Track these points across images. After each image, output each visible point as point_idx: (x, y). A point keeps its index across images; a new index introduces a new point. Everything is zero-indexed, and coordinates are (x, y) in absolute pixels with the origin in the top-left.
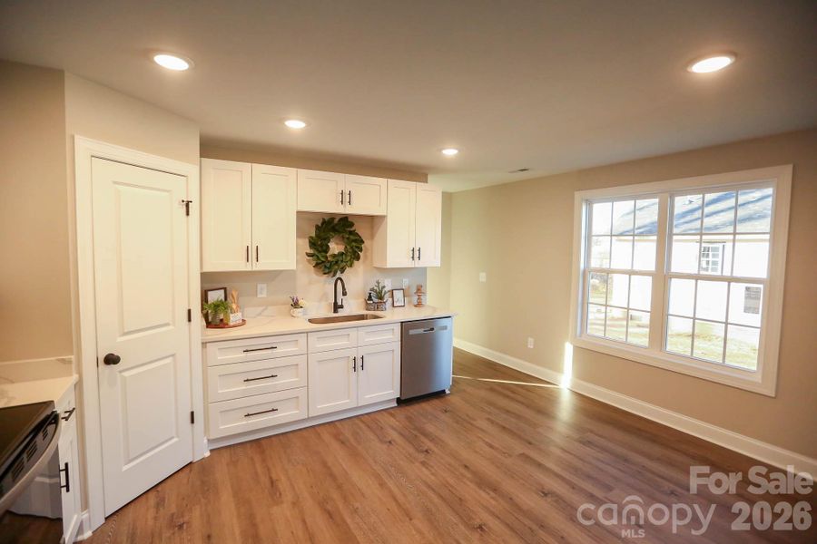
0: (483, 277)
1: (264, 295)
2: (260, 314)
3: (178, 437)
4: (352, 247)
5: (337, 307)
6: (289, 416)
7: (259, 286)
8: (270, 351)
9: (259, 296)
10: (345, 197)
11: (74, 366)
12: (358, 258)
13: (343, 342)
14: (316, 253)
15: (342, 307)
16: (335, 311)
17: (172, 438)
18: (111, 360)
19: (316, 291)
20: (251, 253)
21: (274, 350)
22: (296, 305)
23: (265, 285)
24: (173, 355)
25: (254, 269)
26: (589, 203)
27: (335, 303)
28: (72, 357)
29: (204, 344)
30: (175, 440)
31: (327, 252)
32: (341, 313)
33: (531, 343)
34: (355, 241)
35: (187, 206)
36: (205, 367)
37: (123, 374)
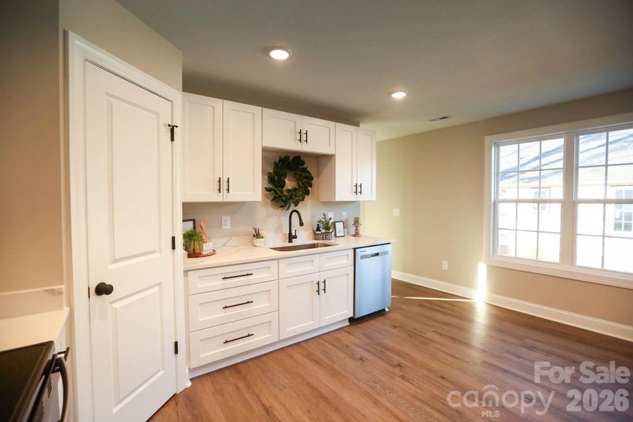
0: (396, 212)
1: (228, 227)
2: (225, 245)
3: (163, 369)
4: (303, 184)
5: (291, 237)
6: (263, 339)
7: (224, 218)
8: (245, 278)
9: (223, 228)
10: (302, 136)
11: (64, 297)
12: (308, 193)
13: (309, 268)
14: (274, 188)
15: (295, 237)
16: (290, 241)
17: (159, 371)
18: (103, 290)
19: (274, 223)
20: (222, 185)
21: (250, 277)
22: (257, 235)
23: (229, 217)
24: (159, 284)
25: (226, 200)
26: (497, 146)
27: (290, 234)
28: (63, 287)
29: (186, 272)
30: (162, 372)
31: (283, 188)
32: (295, 242)
33: (445, 266)
34: (306, 177)
35: (172, 131)
36: (187, 296)
37: (114, 305)
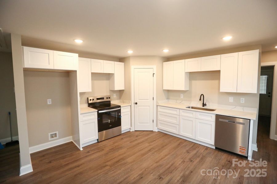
1: (182, 97)
2: (180, 102)
7: (181, 95)
9: (181, 97)
16: (203, 106)
17: (148, 123)
18: (136, 103)
23: (183, 95)
24: (149, 106)
27: (203, 103)
28: (130, 101)
29: (157, 106)
32: (205, 107)
35: (153, 75)
37: (139, 107)
